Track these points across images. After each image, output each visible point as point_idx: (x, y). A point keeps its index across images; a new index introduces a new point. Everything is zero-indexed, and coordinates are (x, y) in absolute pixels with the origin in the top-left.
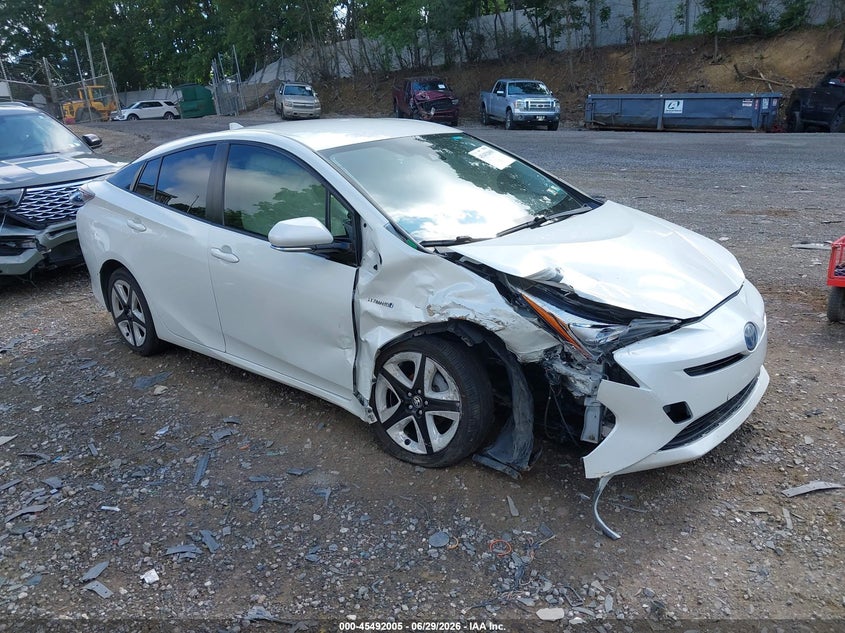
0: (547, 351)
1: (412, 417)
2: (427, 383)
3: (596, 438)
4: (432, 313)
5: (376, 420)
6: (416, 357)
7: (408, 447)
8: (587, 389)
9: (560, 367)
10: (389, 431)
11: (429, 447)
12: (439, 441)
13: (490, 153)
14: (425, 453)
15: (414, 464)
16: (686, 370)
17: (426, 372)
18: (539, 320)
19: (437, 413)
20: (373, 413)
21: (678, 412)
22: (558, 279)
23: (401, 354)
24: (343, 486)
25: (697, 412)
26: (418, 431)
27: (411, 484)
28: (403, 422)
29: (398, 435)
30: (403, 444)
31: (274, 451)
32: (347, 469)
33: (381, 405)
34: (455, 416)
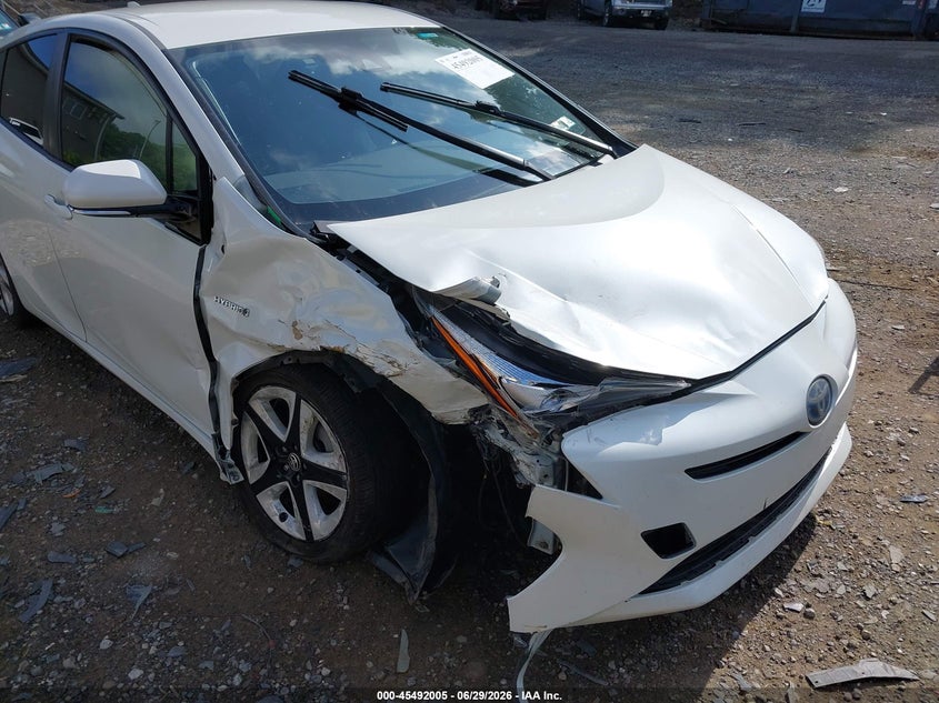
0: (475, 412)
1: (287, 484)
2: (304, 438)
3: (550, 547)
4: (298, 335)
5: (242, 479)
6: (290, 396)
7: (283, 525)
8: (532, 477)
9: (495, 436)
10: (259, 497)
11: (308, 532)
12: (322, 525)
13: (474, 60)
14: (304, 539)
15: (288, 554)
16: (688, 471)
17: (302, 421)
18: (457, 363)
19: (318, 484)
20: (236, 469)
21: (667, 539)
22: (490, 298)
23: (269, 388)
24: (172, 585)
25: (703, 537)
26: (295, 506)
27: (270, 590)
28: (277, 487)
29: (270, 504)
30: (276, 519)
31: (107, 505)
32: (192, 551)
33: (249, 458)
34: (339, 493)
